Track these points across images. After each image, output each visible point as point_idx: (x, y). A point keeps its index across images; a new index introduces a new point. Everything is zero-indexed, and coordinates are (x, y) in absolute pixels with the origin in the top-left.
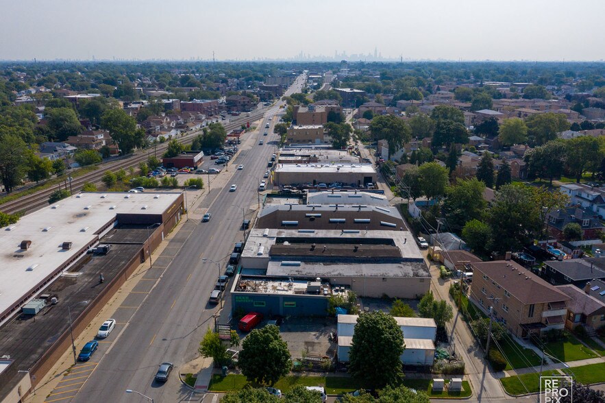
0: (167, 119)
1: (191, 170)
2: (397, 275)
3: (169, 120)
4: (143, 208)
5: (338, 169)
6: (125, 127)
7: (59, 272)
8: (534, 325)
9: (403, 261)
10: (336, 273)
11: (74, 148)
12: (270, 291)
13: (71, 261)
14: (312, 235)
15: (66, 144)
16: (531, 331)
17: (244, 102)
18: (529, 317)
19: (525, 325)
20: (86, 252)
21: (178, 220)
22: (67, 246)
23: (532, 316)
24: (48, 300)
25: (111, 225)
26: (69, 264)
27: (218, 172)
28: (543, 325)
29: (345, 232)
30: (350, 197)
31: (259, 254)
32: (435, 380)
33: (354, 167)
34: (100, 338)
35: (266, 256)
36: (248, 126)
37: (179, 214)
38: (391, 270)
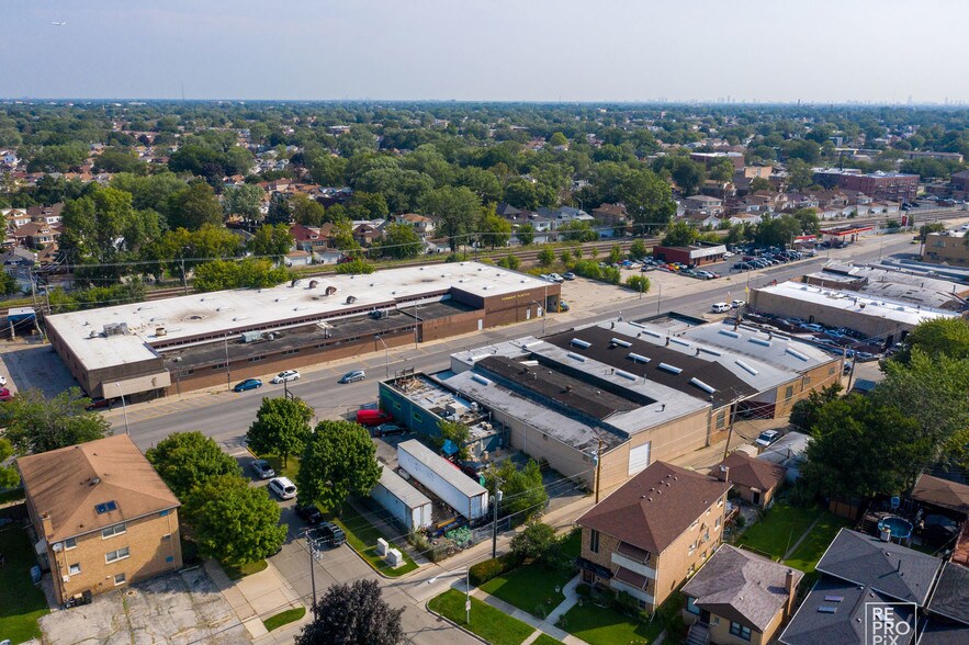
1: (680, 269)
2: (560, 438)
4: (485, 289)
5: (863, 307)
7: (313, 319)
8: (596, 568)
9: (600, 427)
11: (591, 218)
12: (416, 399)
15: (581, 212)
16: (598, 579)
18: (592, 549)
19: (585, 560)
20: (367, 313)
21: (534, 315)
22: (350, 300)
23: (597, 551)
24: (266, 336)
25: (435, 296)
26: (332, 316)
27: (708, 278)
28: (609, 574)
29: (617, 374)
30: (751, 341)
31: (470, 360)
32: (381, 540)
33: (901, 309)
34: (273, 382)
35: (472, 364)
36: (904, 224)
37: (539, 309)
38: (566, 429)
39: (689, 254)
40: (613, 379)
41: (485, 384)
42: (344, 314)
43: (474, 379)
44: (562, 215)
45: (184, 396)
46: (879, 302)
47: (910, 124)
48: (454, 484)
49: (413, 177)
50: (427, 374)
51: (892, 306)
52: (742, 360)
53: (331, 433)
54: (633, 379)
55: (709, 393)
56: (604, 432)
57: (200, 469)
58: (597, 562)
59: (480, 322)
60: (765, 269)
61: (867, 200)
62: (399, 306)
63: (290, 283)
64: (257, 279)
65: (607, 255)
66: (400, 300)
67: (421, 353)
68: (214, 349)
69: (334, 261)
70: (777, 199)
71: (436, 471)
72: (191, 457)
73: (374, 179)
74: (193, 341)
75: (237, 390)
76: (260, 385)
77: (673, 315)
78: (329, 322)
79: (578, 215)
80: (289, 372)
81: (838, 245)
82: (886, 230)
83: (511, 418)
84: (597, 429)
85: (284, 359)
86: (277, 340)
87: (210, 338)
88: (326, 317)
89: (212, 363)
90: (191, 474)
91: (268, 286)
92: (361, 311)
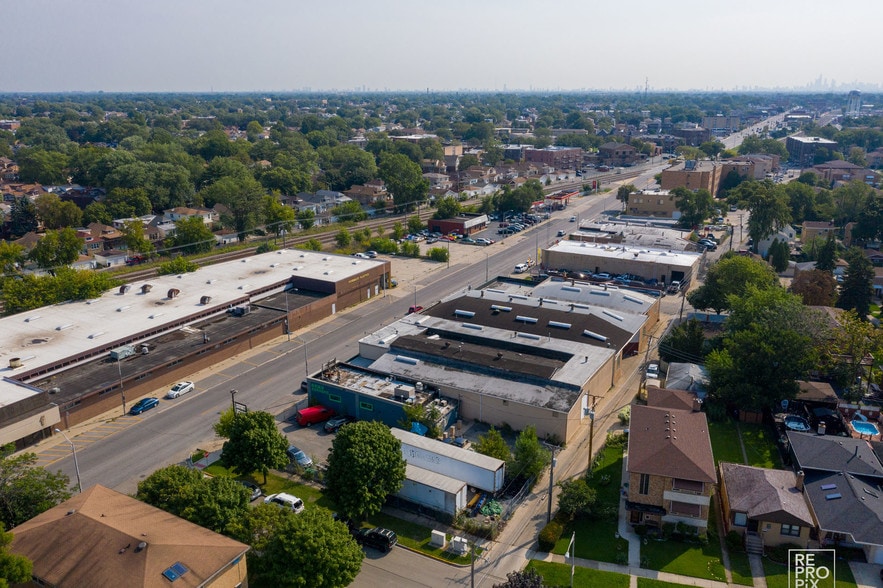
0: (491, 171)
1: (458, 238)
2: (523, 401)
3: (494, 172)
4: (326, 274)
5: (636, 255)
6: (404, 176)
7: (177, 325)
8: (648, 508)
9: (551, 385)
10: (448, 382)
11: (349, 199)
12: (354, 387)
13: (199, 317)
14: (474, 333)
15: (340, 194)
16: (647, 517)
17: (624, 153)
18: (641, 492)
19: (634, 504)
20: (224, 311)
21: (373, 294)
22: (204, 300)
23: (646, 493)
24: (139, 348)
25: (279, 286)
26: (194, 319)
27: (487, 244)
28: (662, 511)
29: (520, 336)
30: (592, 293)
31: (381, 343)
32: (434, 531)
33: (664, 255)
34: (168, 398)
35: (387, 346)
36: (594, 187)
37: (377, 287)
38: (523, 392)
39: (463, 225)
40: (519, 341)
41: (414, 364)
42: (204, 316)
43: (397, 360)
44: (326, 198)
45: (77, 430)
46: (645, 251)
47: (527, 107)
48: (469, 461)
49: (169, 170)
50: (343, 362)
51: (655, 253)
52: (606, 310)
53: (364, 437)
54: (538, 339)
55: (603, 341)
56: (556, 389)
57: (220, 503)
58: (647, 502)
59: (334, 306)
60: (523, 232)
61: (552, 170)
62: (252, 299)
63: (117, 290)
64: (81, 289)
65: (392, 231)
66: (252, 294)
67: (296, 345)
68: (86, 373)
69: (121, 262)
70: (488, 172)
71: (441, 453)
72: (206, 493)
73: (128, 174)
74: (57, 367)
75: (134, 412)
76: (157, 403)
77: (501, 279)
78: (192, 326)
79: (337, 197)
80: (184, 384)
81: (559, 208)
82: (583, 193)
83: (461, 390)
84: (548, 386)
85: (170, 371)
86: (152, 352)
87: (75, 361)
88: (188, 321)
89: (99, 388)
90: (214, 511)
91: (97, 296)
92: (219, 310)
